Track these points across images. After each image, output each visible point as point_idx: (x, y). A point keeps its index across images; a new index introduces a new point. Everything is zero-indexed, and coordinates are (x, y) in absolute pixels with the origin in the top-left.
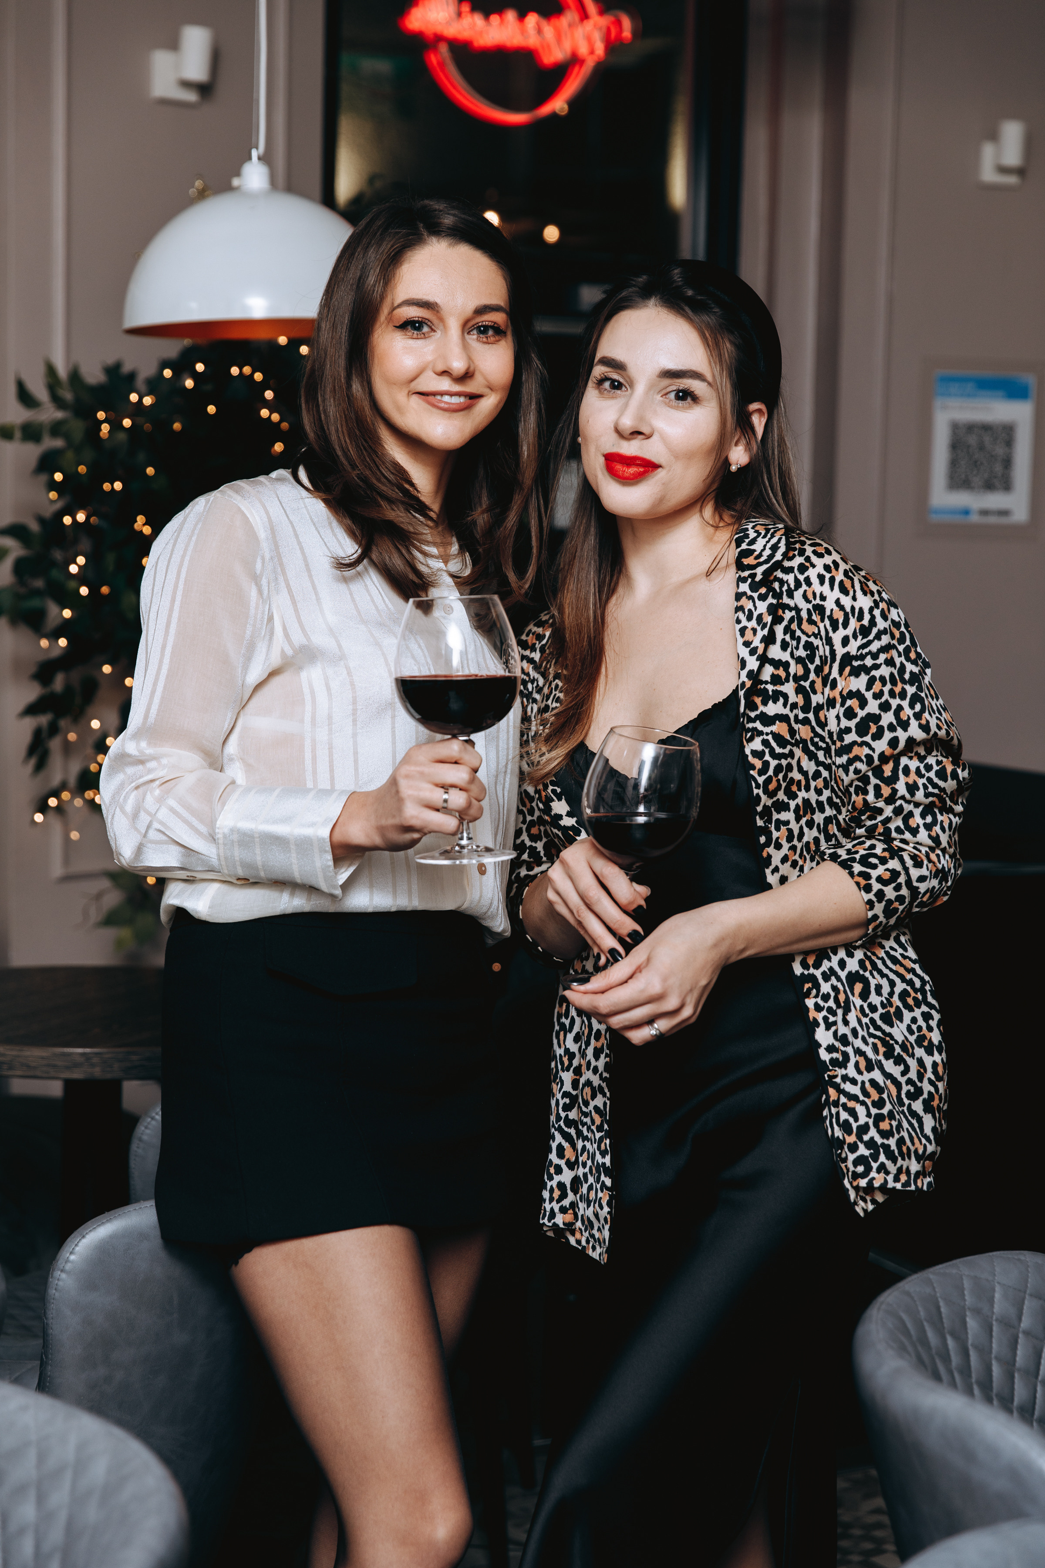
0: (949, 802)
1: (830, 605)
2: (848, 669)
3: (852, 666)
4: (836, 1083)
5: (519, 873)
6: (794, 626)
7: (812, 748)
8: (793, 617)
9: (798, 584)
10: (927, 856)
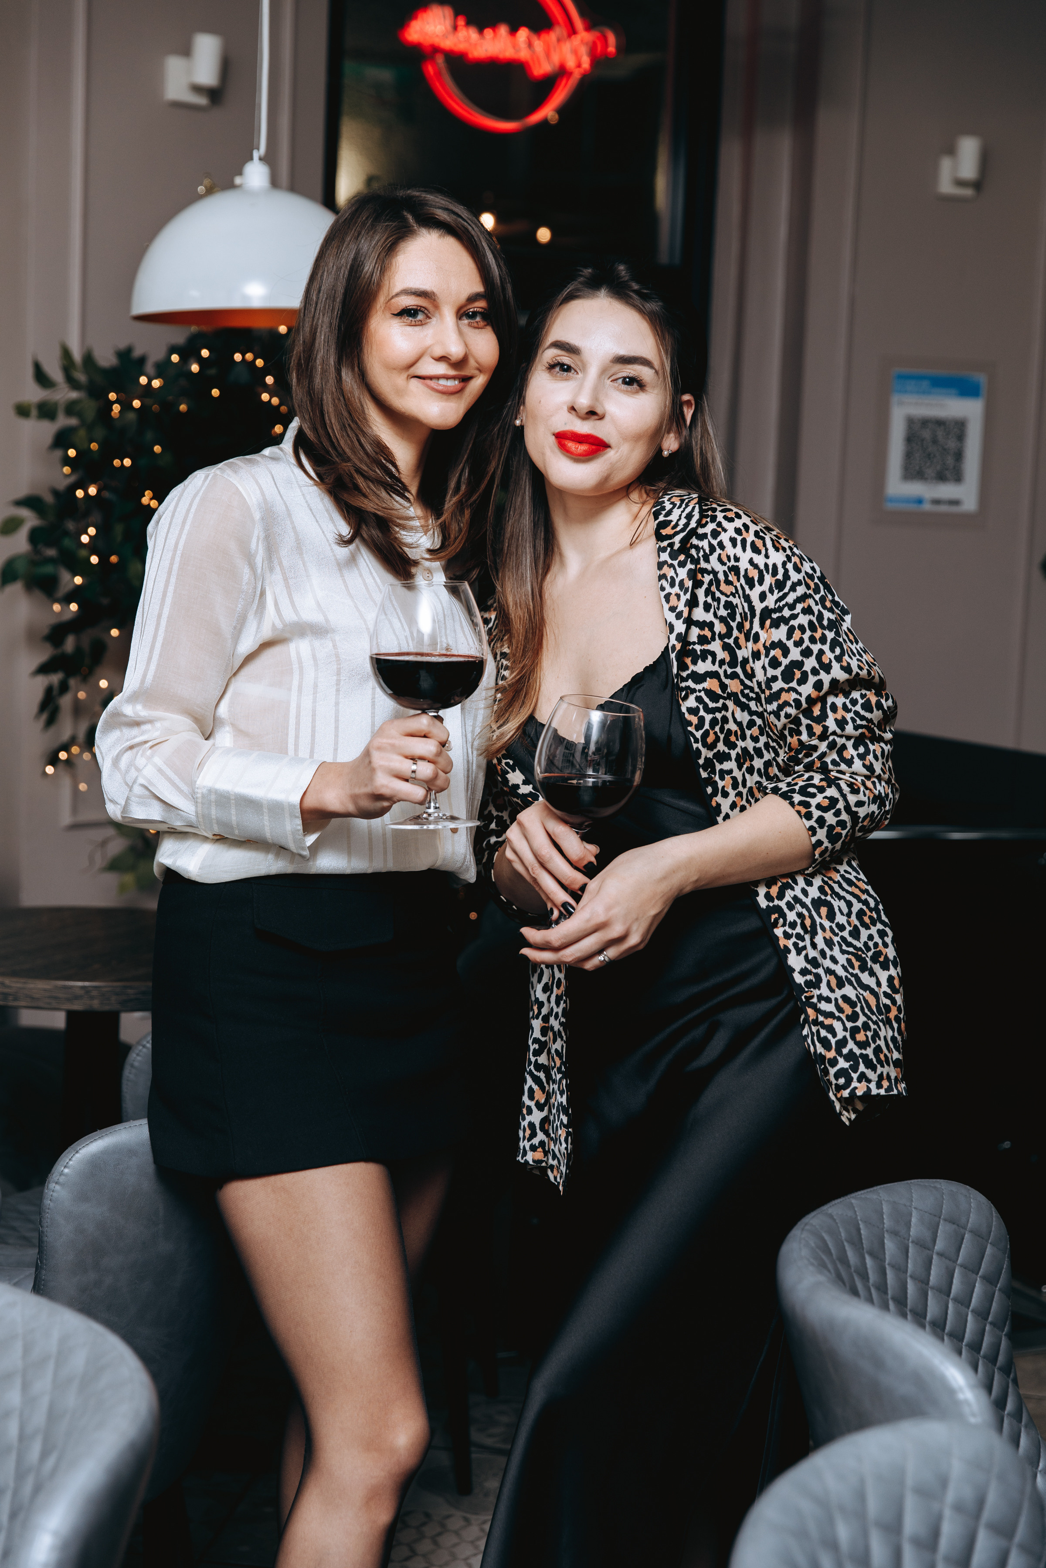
0: (877, 731)
1: (743, 565)
2: (768, 622)
3: (772, 619)
4: (813, 1002)
5: (489, 840)
6: (713, 588)
7: (744, 700)
8: (711, 580)
9: (712, 549)
10: (864, 784)
